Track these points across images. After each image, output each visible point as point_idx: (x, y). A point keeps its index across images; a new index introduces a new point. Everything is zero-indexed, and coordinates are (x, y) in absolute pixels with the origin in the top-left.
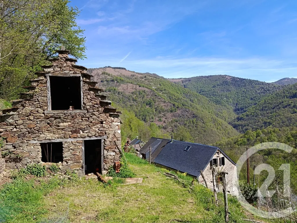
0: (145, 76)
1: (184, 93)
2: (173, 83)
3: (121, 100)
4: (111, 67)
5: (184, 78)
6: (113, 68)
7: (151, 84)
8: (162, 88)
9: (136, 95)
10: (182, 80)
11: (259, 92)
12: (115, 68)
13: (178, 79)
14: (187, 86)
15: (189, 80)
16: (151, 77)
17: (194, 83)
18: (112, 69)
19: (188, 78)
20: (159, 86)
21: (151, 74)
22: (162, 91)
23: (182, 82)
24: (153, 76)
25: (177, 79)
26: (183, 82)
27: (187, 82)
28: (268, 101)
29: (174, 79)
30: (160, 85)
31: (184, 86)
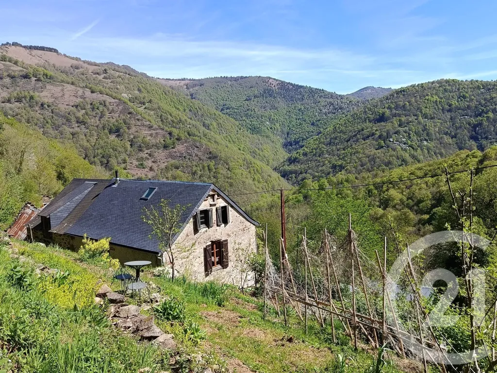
0: (105, 70)
1: (190, 110)
2: (167, 89)
3: (47, 122)
4: (21, 46)
5: (190, 80)
6: (25, 47)
7: (118, 87)
8: (144, 98)
9: (84, 111)
10: (187, 82)
11: (326, 112)
12: (31, 48)
13: (179, 80)
14: (197, 96)
15: (201, 83)
16: (118, 73)
17: (210, 91)
18: (24, 49)
19: (199, 80)
20: (137, 92)
21: (118, 66)
22: (144, 104)
23: (185, 87)
24: (124, 71)
25: (176, 80)
26: (188, 88)
27: (197, 88)
28: (339, 128)
29: (170, 79)
30: (139, 90)
31: (192, 95)
